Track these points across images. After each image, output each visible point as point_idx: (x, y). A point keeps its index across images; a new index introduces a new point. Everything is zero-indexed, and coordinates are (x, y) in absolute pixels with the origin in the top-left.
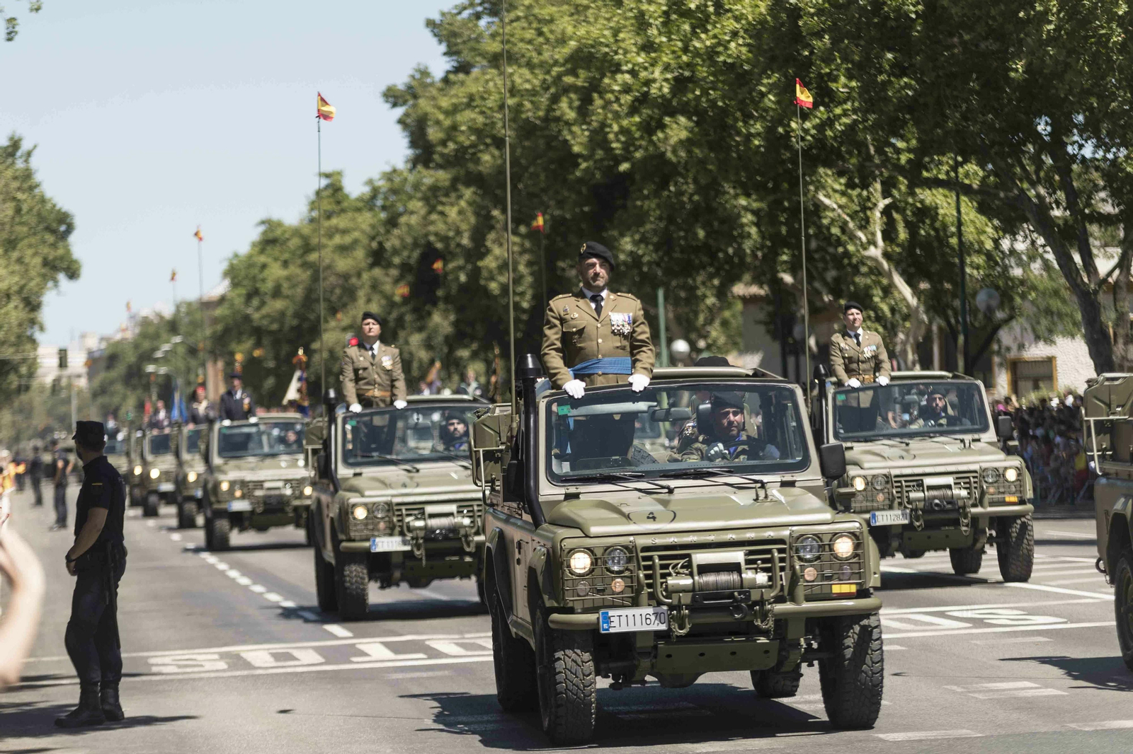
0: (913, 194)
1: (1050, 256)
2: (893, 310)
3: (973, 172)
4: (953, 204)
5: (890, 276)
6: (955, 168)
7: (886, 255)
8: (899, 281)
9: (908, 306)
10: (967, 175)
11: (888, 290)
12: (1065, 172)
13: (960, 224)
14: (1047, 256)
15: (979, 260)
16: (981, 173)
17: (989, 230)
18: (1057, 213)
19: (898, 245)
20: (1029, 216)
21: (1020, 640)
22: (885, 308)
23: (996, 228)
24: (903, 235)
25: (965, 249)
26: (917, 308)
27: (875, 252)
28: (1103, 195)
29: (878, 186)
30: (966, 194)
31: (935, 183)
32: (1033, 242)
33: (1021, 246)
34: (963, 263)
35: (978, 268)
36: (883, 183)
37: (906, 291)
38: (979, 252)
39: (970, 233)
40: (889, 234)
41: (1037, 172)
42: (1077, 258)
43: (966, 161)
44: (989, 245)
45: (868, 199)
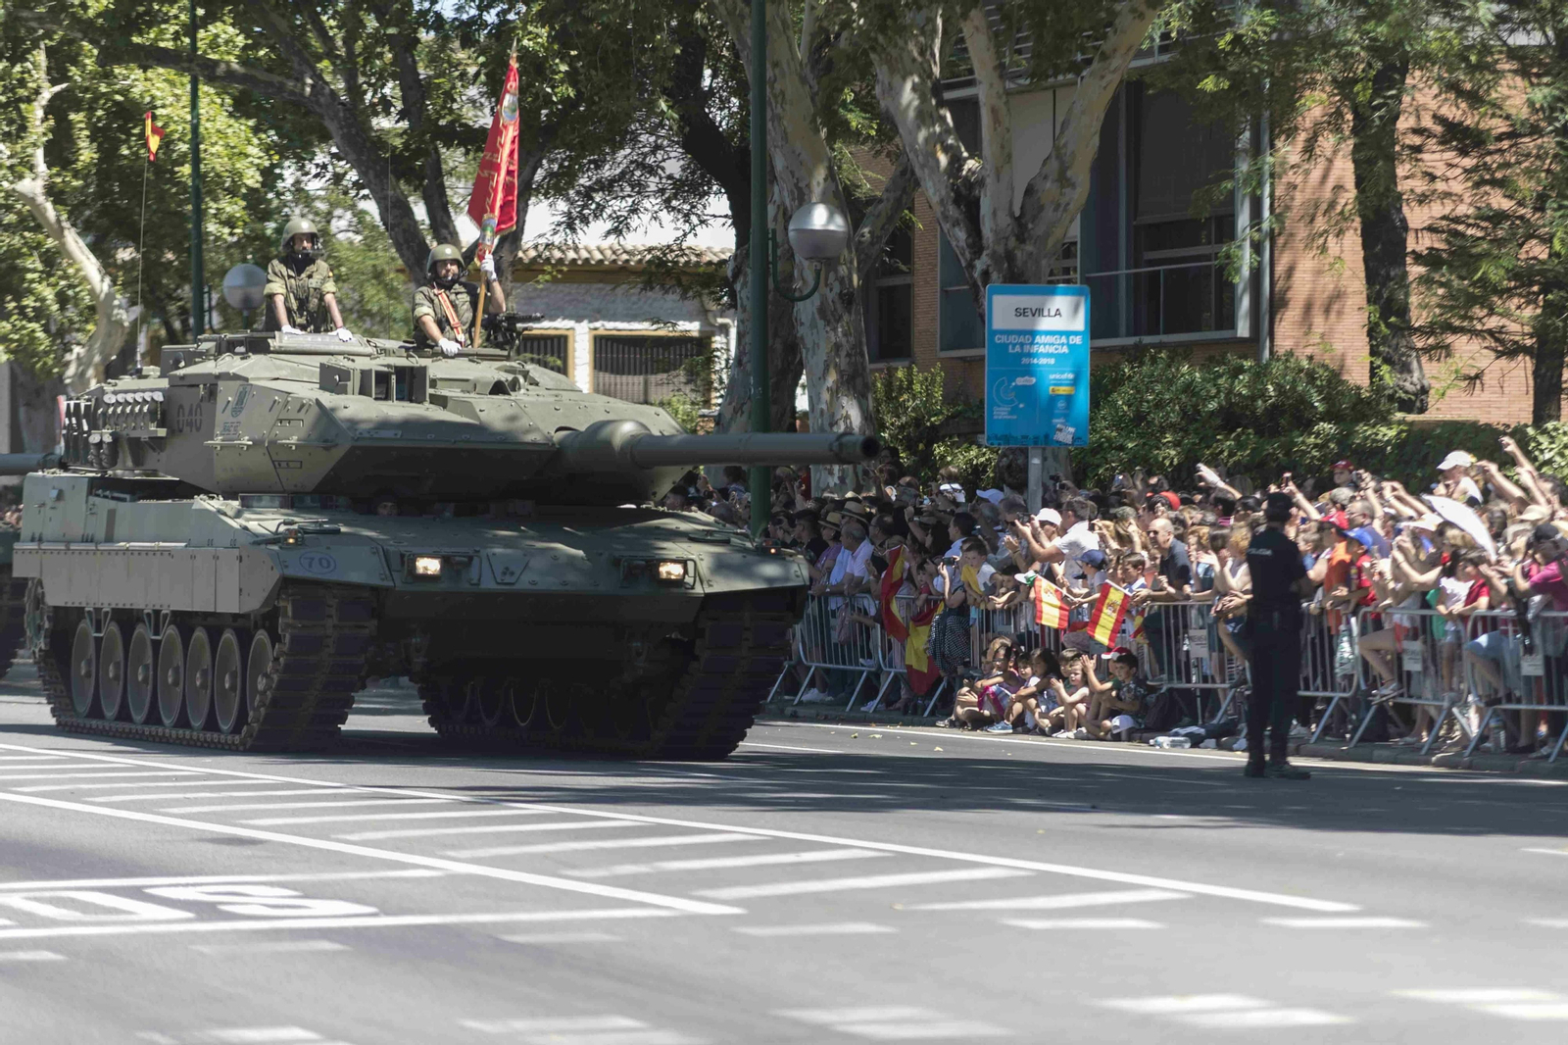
0: (107, 76)
1: (371, 207)
2: (62, 299)
3: (225, 38)
4: (186, 100)
5: (59, 233)
6: (191, 29)
7: (51, 191)
8: (75, 244)
9: (92, 292)
10: (214, 44)
11: (52, 260)
12: (407, 45)
13: (196, 138)
14: (363, 205)
15: (234, 207)
16: (240, 40)
17: (253, 151)
18: (382, 123)
19: (76, 175)
20: (331, 126)
21: (287, 946)
22: (49, 294)
23: (267, 149)
24: (87, 154)
25: (204, 186)
26: (110, 297)
27: (32, 186)
28: (473, 91)
29: (40, 57)
30: (211, 80)
31: (151, 58)
32: (338, 178)
33: (314, 186)
34: (200, 215)
35: (230, 223)
36: (50, 51)
37: (90, 265)
38: (233, 192)
39: (215, 157)
40: (59, 151)
41: (349, 42)
42: (420, 212)
43: (212, 17)
44: (252, 179)
45: (22, 83)
